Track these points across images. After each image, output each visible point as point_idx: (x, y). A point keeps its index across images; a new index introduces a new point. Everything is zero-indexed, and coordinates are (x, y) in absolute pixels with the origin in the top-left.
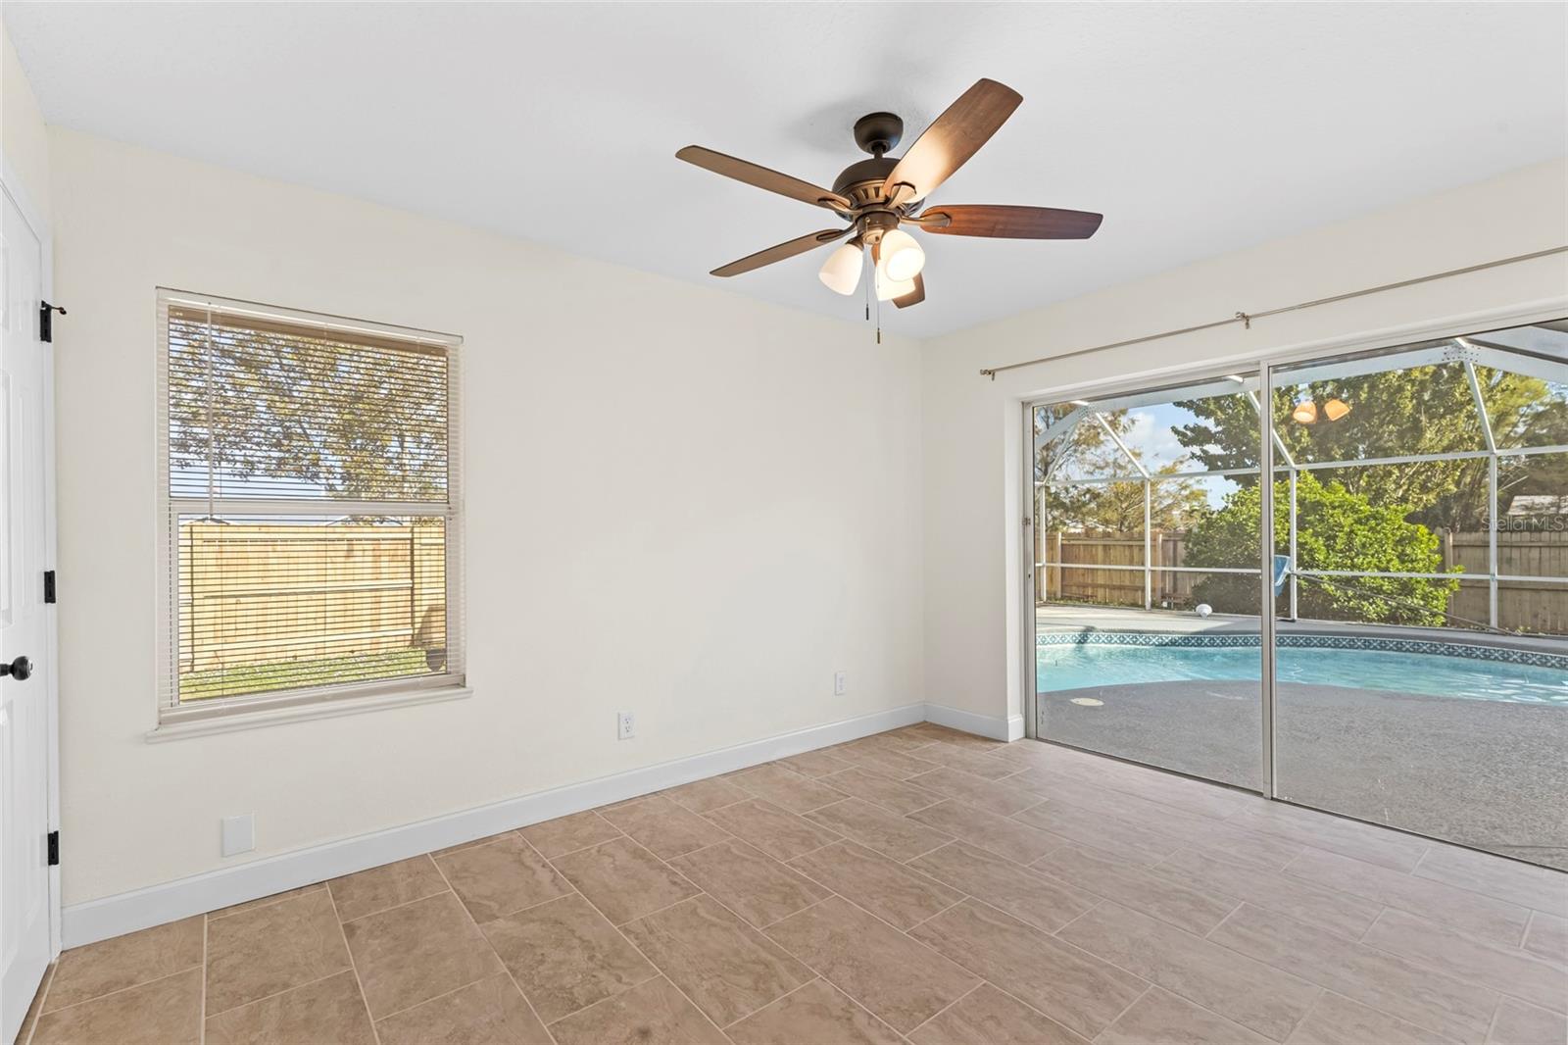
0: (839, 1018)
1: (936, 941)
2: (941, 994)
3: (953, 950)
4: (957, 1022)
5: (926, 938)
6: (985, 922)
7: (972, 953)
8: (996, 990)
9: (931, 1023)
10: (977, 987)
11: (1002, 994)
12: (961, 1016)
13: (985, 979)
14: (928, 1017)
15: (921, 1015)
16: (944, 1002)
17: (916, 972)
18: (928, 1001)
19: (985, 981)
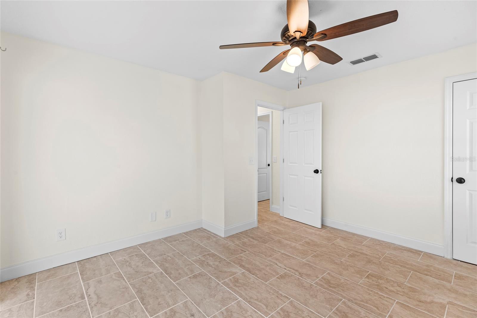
0: (303, 274)
1: (280, 295)
2: (278, 280)
3: (275, 292)
4: (274, 274)
5: (284, 296)
6: (262, 303)
7: (269, 291)
8: (263, 281)
9: (280, 274)
10: (269, 281)
11: (262, 280)
12: (273, 275)
13: (266, 284)
14: (281, 275)
15: (283, 275)
16: (277, 278)
17: (285, 285)
18: (281, 278)
19: (266, 283)
